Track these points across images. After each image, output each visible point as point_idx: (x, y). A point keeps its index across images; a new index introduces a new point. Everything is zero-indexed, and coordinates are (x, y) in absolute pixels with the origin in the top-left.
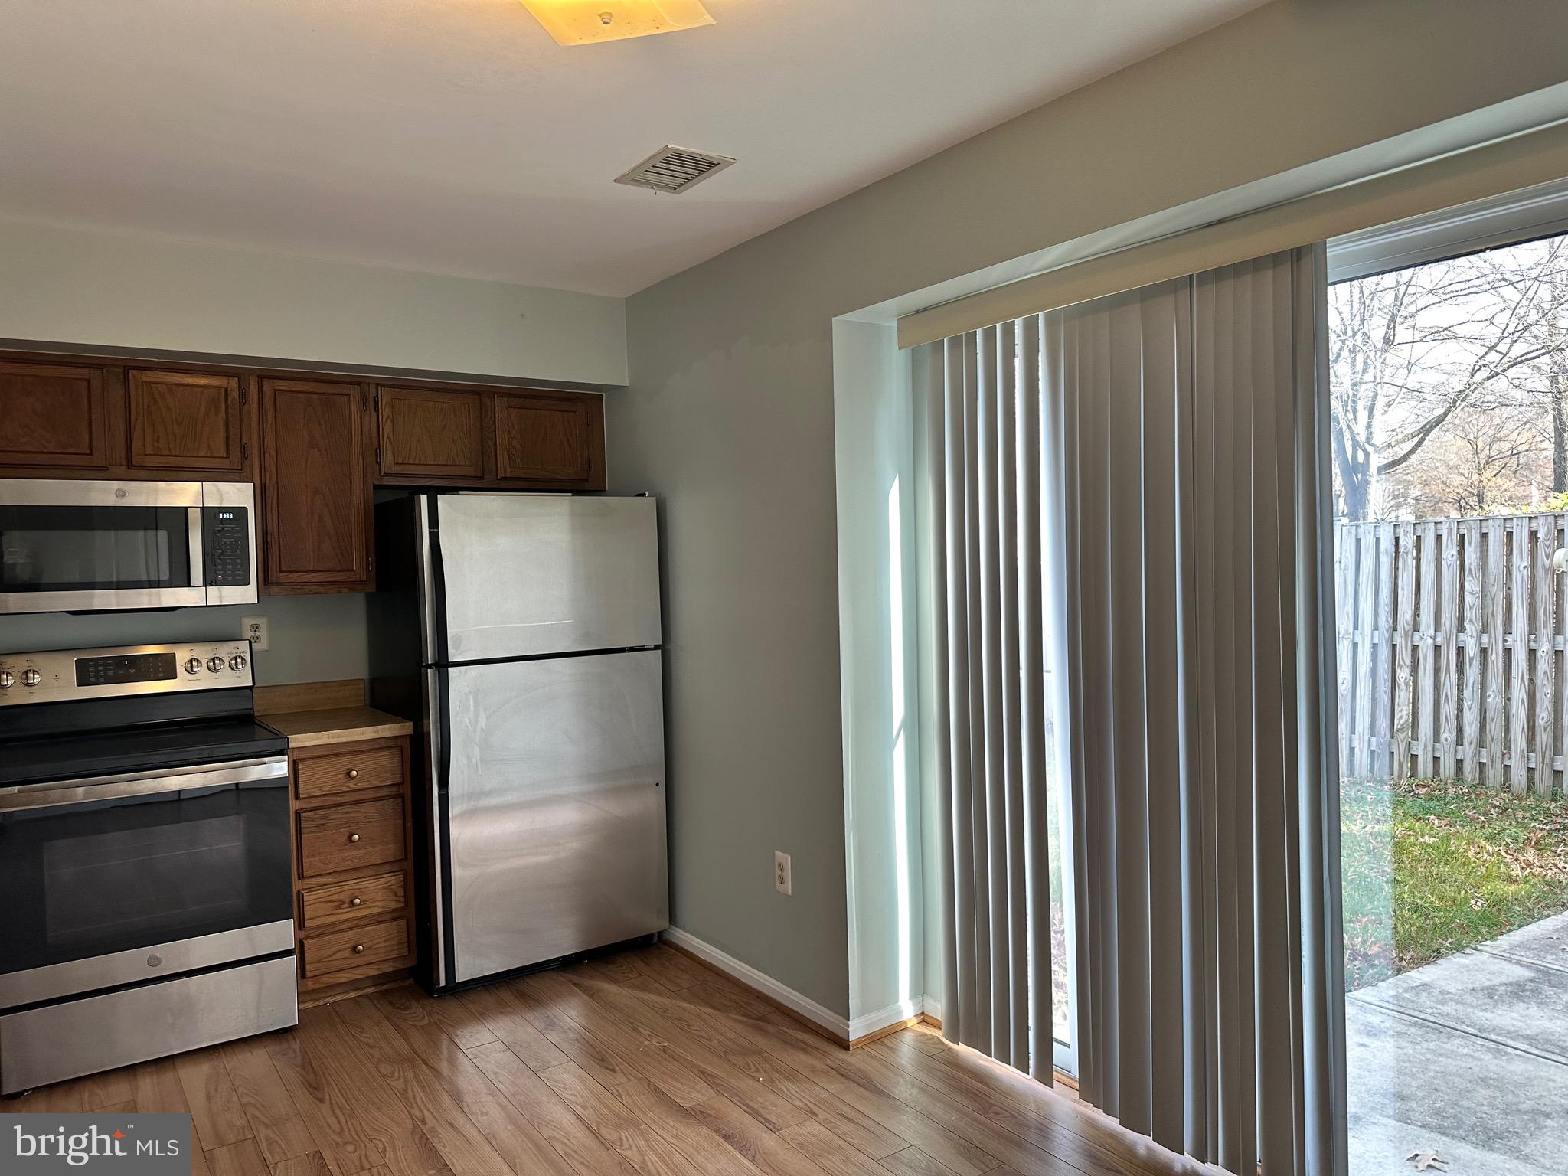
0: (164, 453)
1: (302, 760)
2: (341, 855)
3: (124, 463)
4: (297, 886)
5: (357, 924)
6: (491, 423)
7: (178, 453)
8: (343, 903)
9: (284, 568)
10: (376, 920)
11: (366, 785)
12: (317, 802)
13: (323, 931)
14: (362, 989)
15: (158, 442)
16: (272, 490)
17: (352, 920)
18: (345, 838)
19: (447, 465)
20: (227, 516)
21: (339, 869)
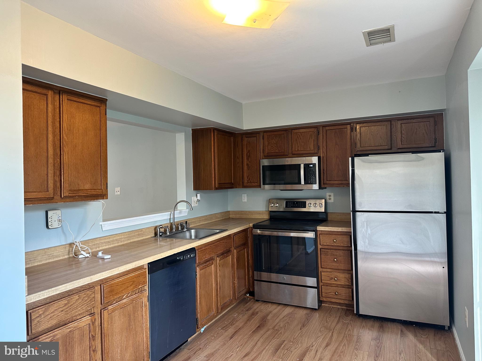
0: (299, 150)
1: (321, 234)
2: (332, 264)
3: (291, 153)
4: (320, 269)
5: (337, 286)
6: (395, 130)
7: (302, 150)
8: (333, 278)
9: (328, 180)
10: (343, 286)
11: (339, 245)
12: (326, 247)
13: (327, 285)
14: (342, 306)
15: (298, 147)
16: (325, 158)
17: (335, 284)
18: (333, 259)
19: (378, 146)
20: (311, 166)
21: (331, 268)
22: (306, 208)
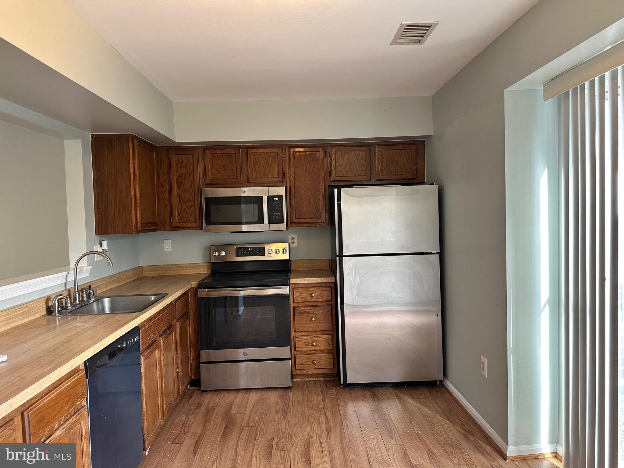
0: (258, 177)
1: (296, 288)
2: (308, 325)
3: (246, 181)
4: (293, 334)
5: (315, 352)
6: (374, 157)
7: (262, 177)
8: (309, 343)
9: (297, 217)
10: (322, 352)
11: (318, 300)
12: (301, 304)
13: (302, 353)
14: (319, 377)
15: (256, 173)
16: (293, 188)
17: (312, 350)
18: (310, 319)
19: (356, 176)
20: (277, 199)
21: (308, 330)
22: (264, 255)
